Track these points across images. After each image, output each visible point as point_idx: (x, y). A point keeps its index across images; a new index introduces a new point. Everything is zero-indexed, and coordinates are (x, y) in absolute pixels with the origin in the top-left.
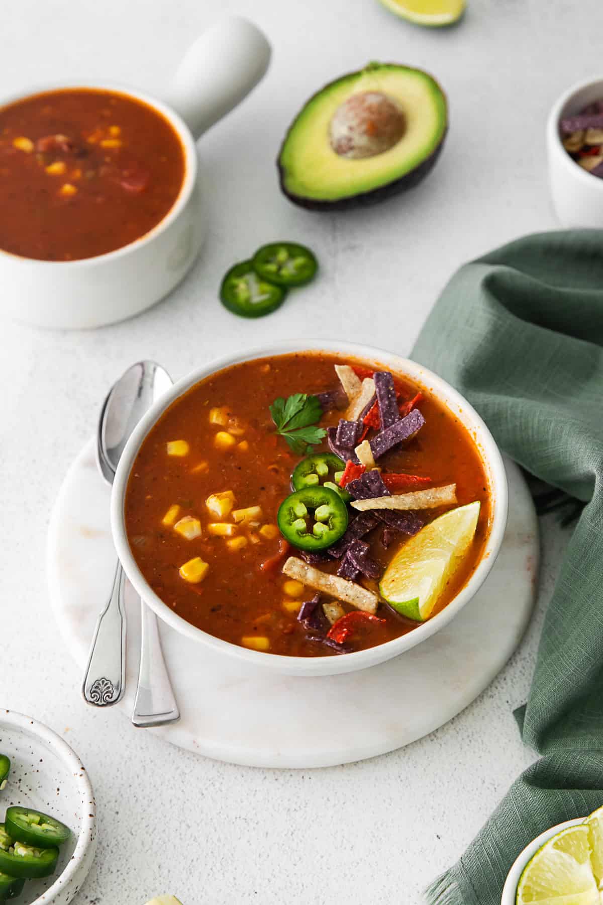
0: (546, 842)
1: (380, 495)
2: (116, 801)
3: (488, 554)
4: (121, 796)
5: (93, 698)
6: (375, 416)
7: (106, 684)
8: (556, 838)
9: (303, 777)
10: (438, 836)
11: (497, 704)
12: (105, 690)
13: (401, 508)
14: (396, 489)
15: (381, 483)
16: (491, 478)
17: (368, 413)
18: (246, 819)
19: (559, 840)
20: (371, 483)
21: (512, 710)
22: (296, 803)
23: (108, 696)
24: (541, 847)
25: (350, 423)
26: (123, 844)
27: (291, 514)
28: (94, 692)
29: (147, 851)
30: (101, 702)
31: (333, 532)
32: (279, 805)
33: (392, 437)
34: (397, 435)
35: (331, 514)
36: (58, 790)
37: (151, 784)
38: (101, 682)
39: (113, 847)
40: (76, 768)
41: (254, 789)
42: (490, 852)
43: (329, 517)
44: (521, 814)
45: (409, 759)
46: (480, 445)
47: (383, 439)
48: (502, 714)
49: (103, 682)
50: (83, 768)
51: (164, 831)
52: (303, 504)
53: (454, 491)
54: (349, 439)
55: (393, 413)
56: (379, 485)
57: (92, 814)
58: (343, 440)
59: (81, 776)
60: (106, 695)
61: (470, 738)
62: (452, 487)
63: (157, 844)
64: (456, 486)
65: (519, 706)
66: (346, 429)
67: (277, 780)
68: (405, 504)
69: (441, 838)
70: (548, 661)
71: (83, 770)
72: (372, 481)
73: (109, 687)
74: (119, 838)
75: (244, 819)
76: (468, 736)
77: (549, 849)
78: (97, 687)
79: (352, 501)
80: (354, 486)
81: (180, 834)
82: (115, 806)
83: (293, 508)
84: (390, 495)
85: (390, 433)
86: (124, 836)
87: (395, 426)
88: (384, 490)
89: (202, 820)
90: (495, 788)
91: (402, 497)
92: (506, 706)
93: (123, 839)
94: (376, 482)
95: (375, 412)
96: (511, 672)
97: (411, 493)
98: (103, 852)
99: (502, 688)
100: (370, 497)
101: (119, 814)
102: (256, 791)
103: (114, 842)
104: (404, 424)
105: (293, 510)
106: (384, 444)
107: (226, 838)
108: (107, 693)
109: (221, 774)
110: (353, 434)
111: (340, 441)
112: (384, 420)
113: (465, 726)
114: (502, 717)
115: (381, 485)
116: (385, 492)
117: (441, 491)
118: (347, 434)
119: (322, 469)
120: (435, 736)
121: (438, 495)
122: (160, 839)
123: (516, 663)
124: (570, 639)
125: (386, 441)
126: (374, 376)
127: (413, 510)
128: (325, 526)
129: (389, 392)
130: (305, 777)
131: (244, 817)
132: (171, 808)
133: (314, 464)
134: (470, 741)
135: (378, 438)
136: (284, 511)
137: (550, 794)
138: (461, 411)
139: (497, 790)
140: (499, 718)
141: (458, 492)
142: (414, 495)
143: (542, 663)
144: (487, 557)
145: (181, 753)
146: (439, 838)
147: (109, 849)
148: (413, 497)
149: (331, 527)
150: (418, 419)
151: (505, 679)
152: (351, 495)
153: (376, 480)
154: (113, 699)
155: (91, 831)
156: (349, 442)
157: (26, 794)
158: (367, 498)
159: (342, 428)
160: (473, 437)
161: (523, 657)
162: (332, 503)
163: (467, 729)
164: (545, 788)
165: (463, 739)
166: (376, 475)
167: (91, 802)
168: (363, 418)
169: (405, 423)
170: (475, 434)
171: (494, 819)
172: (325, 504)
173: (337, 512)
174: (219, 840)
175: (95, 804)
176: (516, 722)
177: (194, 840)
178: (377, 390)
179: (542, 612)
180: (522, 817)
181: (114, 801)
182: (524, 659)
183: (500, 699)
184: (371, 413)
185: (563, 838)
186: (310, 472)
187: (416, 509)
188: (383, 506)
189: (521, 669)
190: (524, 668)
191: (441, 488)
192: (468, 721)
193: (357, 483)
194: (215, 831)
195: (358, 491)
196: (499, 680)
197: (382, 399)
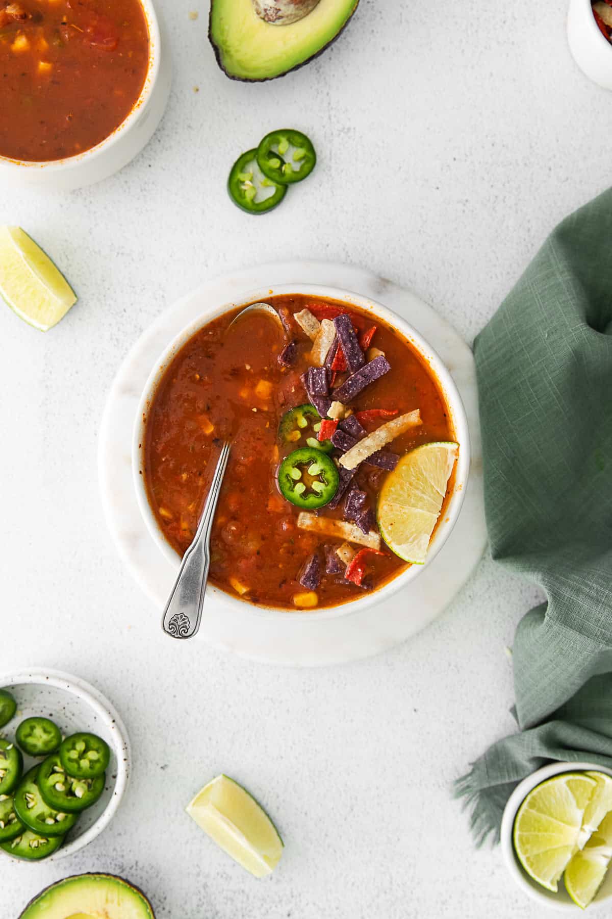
5: (170, 629)
6: (340, 360)
7: (184, 619)
12: (182, 624)
15: (358, 426)
17: (335, 358)
20: (349, 429)
23: (184, 631)
25: (320, 372)
27: (290, 481)
28: (172, 624)
30: (177, 634)
31: (329, 487)
33: (362, 380)
34: (366, 378)
35: (322, 470)
38: (179, 616)
43: (322, 474)
47: (354, 382)
49: (181, 617)
52: (295, 467)
53: (419, 415)
54: (322, 387)
55: (356, 354)
58: (317, 389)
60: (182, 629)
62: (417, 411)
64: (420, 410)
66: (317, 378)
68: (381, 441)
72: (351, 427)
73: (185, 623)
78: (174, 620)
80: (337, 437)
84: (367, 435)
85: (359, 377)
87: (363, 369)
88: (362, 432)
91: (376, 433)
94: (354, 426)
95: (340, 356)
97: (383, 426)
100: (353, 444)
104: (371, 368)
105: (290, 476)
106: (355, 387)
108: (182, 627)
110: (323, 382)
111: (314, 390)
112: (350, 363)
115: (359, 429)
117: (407, 417)
118: (318, 384)
119: (302, 422)
121: (406, 423)
125: (356, 383)
128: (321, 482)
129: (350, 335)
133: (294, 418)
135: (348, 380)
136: (283, 479)
141: (422, 416)
148: (386, 429)
149: (326, 483)
150: (384, 365)
153: (353, 424)
154: (187, 634)
156: (322, 389)
159: (313, 378)
162: (319, 460)
166: (353, 421)
168: (330, 363)
172: (313, 462)
173: (327, 468)
178: (338, 333)
184: (338, 358)
186: (292, 429)
187: (391, 441)
191: (407, 414)
195: (341, 440)
197: (344, 343)
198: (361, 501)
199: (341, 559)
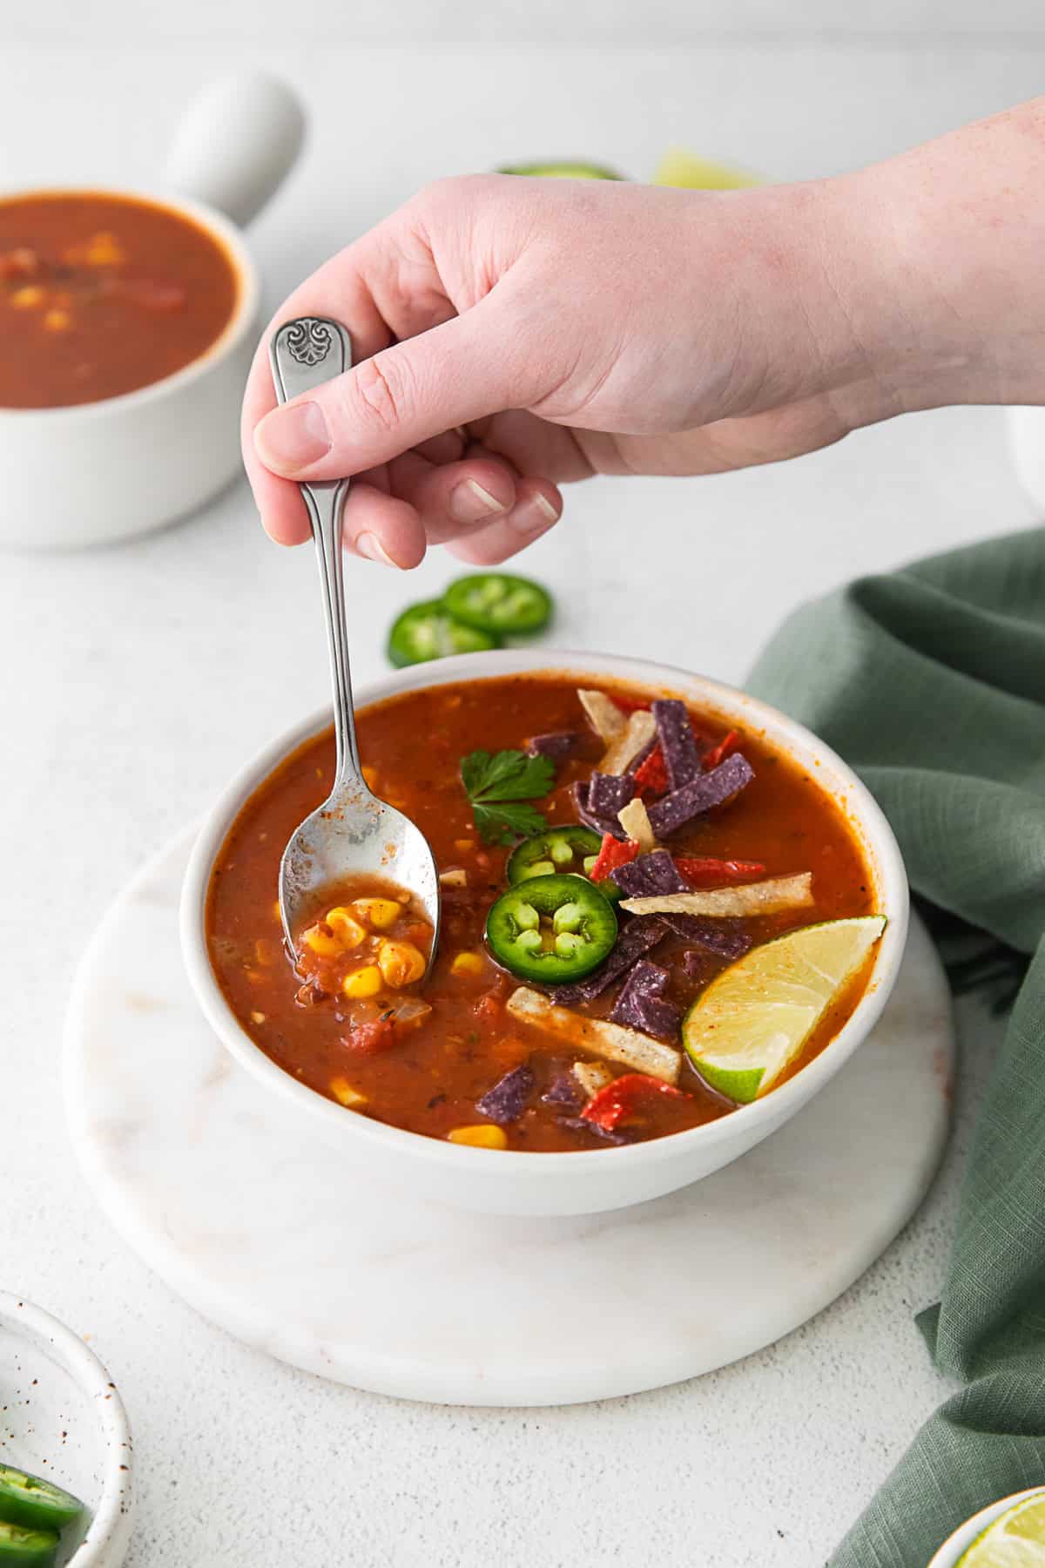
0: (992, 1523)
1: (673, 890)
2: (173, 1463)
3: (875, 986)
4: (184, 1453)
6: (657, 769)
8: (1010, 1515)
9: (524, 1426)
10: (779, 1532)
11: (885, 1306)
13: (712, 912)
14: (702, 882)
15: (673, 872)
16: (876, 870)
17: (644, 764)
18: (416, 1498)
19: (1018, 1517)
20: (655, 873)
21: (913, 1317)
22: (512, 1470)
24: (981, 1533)
25: (611, 780)
26: (183, 1539)
27: (512, 924)
29: (229, 1550)
31: (593, 946)
32: (479, 1474)
33: (693, 800)
34: (701, 797)
35: (583, 917)
36: (65, 1434)
37: (239, 1433)
39: (164, 1543)
40: (98, 1385)
41: (434, 1445)
42: (882, 1551)
43: (582, 922)
44: (940, 1479)
45: (723, 1396)
46: (852, 818)
47: (677, 804)
48: (895, 1322)
50: (112, 1385)
51: (262, 1516)
52: (529, 906)
53: (808, 885)
54: (612, 802)
55: (690, 766)
56: (670, 875)
57: (124, 1464)
58: (602, 804)
59: (108, 1397)
61: (836, 1363)
62: (806, 877)
63: (248, 1538)
64: (812, 876)
65: (926, 1308)
66: (606, 786)
67: (475, 1429)
68: (718, 907)
69: (785, 1536)
70: (981, 1213)
71: (112, 1388)
72: (657, 870)
74: (177, 1528)
75: (412, 1496)
76: (833, 1360)
77: (998, 1535)
79: (623, 899)
80: (626, 875)
81: (292, 1522)
82: (171, 1472)
83: (512, 914)
84: (691, 892)
85: (688, 794)
86: (184, 1524)
87: (697, 784)
88: (679, 885)
89: (333, 1498)
90: (886, 1450)
91: (713, 894)
92: (902, 1308)
93: (183, 1529)
94: (664, 872)
95: (657, 764)
96: (908, 1252)
97: (731, 889)
98: (144, 1552)
99: (894, 1278)
100: (655, 894)
101: (178, 1486)
102: (436, 1448)
103: (166, 1535)
104: (714, 780)
105: (513, 918)
106: (679, 812)
107: (378, 1530)
109: (370, 1418)
110: (619, 793)
111: (595, 804)
112: (675, 776)
113: (827, 1341)
114: (894, 1327)
115: (674, 878)
116: (681, 888)
117: (784, 886)
118: (608, 795)
119: (562, 852)
120: (772, 1359)
121: (779, 893)
122: (253, 1530)
123: (918, 1236)
124: (1020, 1171)
125: (682, 807)
126: (653, 707)
127: (734, 918)
128: (576, 936)
129: (681, 730)
130: (527, 1426)
131: (413, 1494)
132: (276, 1475)
133: (547, 845)
134: (837, 1367)
135: (666, 802)
136: (499, 922)
137: (994, 1441)
138: (817, 763)
139: (889, 1452)
140: (889, 1330)
141: (815, 888)
142: (735, 893)
143: (971, 1218)
144: (872, 990)
145: (296, 1382)
146: (782, 1536)
147: (155, 1547)
148: (734, 895)
149: (589, 938)
150: (741, 771)
151: (898, 1263)
152: (620, 887)
153: (664, 868)
155: (122, 1494)
156: (612, 806)
157: (4, 1444)
158: (649, 895)
159: (598, 784)
160: (840, 804)
161: (930, 1227)
162: (582, 899)
163: (831, 1346)
164: (985, 1431)
165: (823, 1364)
166: (665, 861)
167: (124, 1445)
168: (635, 771)
169: (716, 777)
170: (844, 800)
171: (887, 1491)
172: (569, 902)
173: (595, 913)
174: (365, 1533)
175: (131, 1449)
176: (922, 1336)
177: (318, 1532)
178: (660, 728)
179: (963, 1153)
180: (943, 1485)
181: (169, 1462)
182: (933, 1230)
183: (891, 1297)
184: (650, 765)
185: (1025, 1513)
186: (539, 858)
187: (739, 915)
188: (679, 907)
189: (927, 1246)
190: (932, 1245)
191: (784, 881)
192: (832, 1334)
193: (632, 869)
194: (359, 1516)
195: (633, 882)
196: (887, 1264)
197: (669, 741)
198: (655, 986)
199: (581, 1082)
